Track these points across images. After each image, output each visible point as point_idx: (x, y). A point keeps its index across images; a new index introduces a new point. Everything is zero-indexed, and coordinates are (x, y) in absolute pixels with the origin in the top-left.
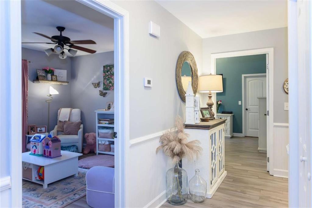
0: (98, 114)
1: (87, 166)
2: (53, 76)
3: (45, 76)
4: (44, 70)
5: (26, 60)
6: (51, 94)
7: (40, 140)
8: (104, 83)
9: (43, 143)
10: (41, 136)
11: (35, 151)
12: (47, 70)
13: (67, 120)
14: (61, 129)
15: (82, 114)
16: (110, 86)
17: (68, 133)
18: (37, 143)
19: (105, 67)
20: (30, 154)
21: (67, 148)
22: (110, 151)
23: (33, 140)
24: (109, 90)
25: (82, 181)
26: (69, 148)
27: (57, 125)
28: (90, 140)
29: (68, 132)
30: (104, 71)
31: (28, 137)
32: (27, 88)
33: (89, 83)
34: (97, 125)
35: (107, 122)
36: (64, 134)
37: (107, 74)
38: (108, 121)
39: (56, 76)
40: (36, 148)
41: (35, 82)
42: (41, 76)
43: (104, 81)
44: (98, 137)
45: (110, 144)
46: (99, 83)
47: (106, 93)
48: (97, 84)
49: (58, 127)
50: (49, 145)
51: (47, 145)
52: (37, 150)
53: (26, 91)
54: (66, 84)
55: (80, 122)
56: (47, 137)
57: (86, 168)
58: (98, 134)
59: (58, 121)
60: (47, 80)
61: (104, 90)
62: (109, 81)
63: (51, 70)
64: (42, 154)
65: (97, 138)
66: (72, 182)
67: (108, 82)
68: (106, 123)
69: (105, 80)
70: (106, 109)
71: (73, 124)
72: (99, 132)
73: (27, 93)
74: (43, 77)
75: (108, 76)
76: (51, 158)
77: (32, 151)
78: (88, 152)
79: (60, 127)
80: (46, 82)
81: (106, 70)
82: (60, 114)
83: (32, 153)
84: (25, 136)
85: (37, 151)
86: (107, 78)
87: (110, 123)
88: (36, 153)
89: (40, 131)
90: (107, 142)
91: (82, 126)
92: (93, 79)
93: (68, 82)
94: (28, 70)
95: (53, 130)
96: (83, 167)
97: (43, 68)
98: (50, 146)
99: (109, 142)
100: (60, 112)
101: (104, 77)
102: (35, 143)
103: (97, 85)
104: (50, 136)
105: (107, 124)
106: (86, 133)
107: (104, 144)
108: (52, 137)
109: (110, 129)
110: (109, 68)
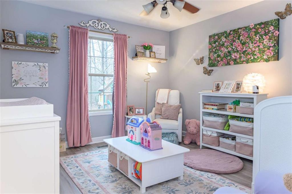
0: (203, 96)
1: (193, 165)
2: (151, 53)
3: (143, 53)
4: (143, 46)
5: (126, 35)
6: (149, 73)
7: (138, 124)
8: (209, 58)
9: (141, 129)
10: (138, 119)
11: (132, 137)
12: (145, 46)
13: (166, 102)
14: (159, 112)
15: (181, 96)
16: (219, 61)
17: (167, 118)
18: (134, 128)
19: (211, 37)
20: (127, 140)
21: (166, 135)
22: (219, 146)
23: (131, 124)
24: (216, 66)
25: (190, 191)
26: (168, 136)
27: (155, 107)
28: (192, 128)
29: (167, 116)
30: (209, 42)
31: (127, 118)
32: (126, 65)
33: (190, 60)
34: (202, 110)
35: (216, 107)
36: (162, 118)
37: (214, 45)
38: (217, 105)
39: (155, 52)
40: (134, 134)
41: (134, 59)
42: (139, 52)
43: (209, 55)
44: (203, 126)
45: (219, 137)
46: (203, 58)
47: (213, 70)
48: (200, 59)
49: (156, 110)
50: (148, 132)
51: (146, 131)
52: (134, 136)
53: (126, 68)
54: (165, 62)
55: (179, 105)
56: (145, 121)
57: (192, 168)
58: (203, 122)
59: (156, 103)
60: (145, 57)
61: (209, 67)
62: (217, 54)
63: (150, 46)
64: (139, 142)
65: (201, 127)
66: (177, 189)
67: (215, 55)
68: (213, 109)
69: (212, 54)
70: (213, 91)
71: (172, 107)
72: (204, 119)
73: (126, 71)
74: (141, 53)
75: (215, 47)
76: (151, 150)
77: (129, 137)
78: (190, 143)
79: (158, 110)
80: (144, 59)
81: (213, 40)
82: (157, 95)
83: (129, 139)
84: (124, 117)
85: (134, 138)
86: (214, 50)
87: (218, 108)
88: (133, 140)
89: (138, 112)
90: (215, 133)
91: (181, 110)
92: (194, 55)
93: (166, 60)
94: (127, 45)
95: (151, 112)
96: (187, 165)
97: (142, 45)
98: (149, 134)
99: (217, 134)
100: (158, 93)
101: (210, 49)
102: (132, 128)
103: (201, 61)
104: (148, 120)
105: (216, 109)
106: (187, 119)
107: (210, 135)
108: (151, 122)
109: (219, 117)
110: (216, 37)
